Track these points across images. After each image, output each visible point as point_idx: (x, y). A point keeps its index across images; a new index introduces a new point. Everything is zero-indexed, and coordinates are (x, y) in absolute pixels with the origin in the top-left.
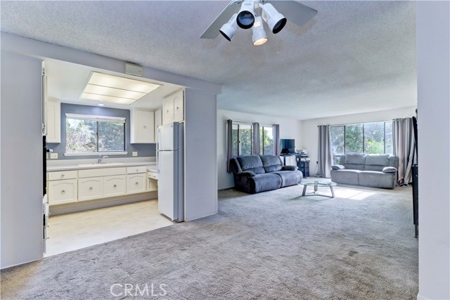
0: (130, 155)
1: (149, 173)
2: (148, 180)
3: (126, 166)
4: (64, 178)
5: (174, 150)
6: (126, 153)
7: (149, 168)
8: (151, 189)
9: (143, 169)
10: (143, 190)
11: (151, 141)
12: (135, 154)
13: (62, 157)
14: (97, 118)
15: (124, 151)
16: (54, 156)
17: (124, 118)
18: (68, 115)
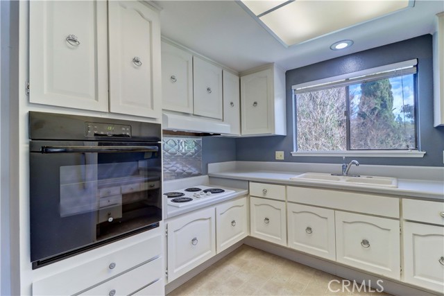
13: (289, 158)
14: (347, 80)
15: (416, 148)
16: (280, 155)
17: (415, 62)
18: (298, 87)
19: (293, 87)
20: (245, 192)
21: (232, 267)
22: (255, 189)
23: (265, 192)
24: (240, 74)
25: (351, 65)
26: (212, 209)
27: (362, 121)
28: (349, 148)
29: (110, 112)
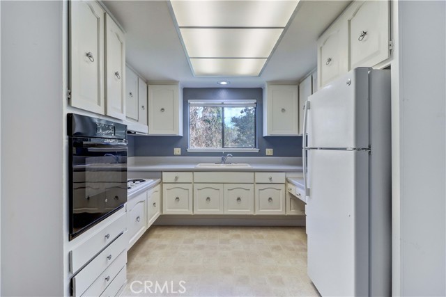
0: (262, 153)
1: (290, 186)
2: (288, 197)
3: (254, 171)
4: (179, 181)
5: (357, 149)
6: (257, 150)
7: (290, 176)
8: (293, 212)
9: (280, 177)
10: (279, 211)
11: (293, 132)
12: (269, 151)
13: (185, 153)
14: (223, 103)
15: (255, 147)
16: (177, 151)
17: (255, 101)
18: (191, 102)
19: (189, 101)
20: (159, 180)
21: (151, 240)
22: (167, 177)
23: (176, 178)
24: (148, 82)
25: (223, 94)
26: (145, 193)
27: (209, 126)
28: (223, 147)
29: (106, 115)
